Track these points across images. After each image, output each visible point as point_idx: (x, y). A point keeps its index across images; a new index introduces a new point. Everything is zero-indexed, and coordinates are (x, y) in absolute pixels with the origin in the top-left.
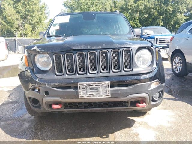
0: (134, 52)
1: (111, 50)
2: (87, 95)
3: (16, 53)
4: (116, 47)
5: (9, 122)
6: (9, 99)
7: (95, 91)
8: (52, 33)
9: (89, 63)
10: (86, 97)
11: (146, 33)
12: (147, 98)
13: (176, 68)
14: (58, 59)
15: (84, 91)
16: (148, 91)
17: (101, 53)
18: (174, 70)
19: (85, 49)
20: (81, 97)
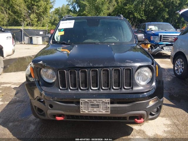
0: (134, 70)
1: (112, 68)
2: (88, 110)
3: (22, 43)
4: (117, 66)
5: (16, 123)
6: (16, 98)
7: (96, 107)
8: (57, 38)
9: (91, 80)
10: (87, 112)
11: (151, 28)
12: (145, 114)
13: (177, 70)
14: (63, 74)
15: (85, 107)
16: (146, 109)
17: (103, 70)
18: (176, 71)
19: (87, 66)
20: (82, 111)
